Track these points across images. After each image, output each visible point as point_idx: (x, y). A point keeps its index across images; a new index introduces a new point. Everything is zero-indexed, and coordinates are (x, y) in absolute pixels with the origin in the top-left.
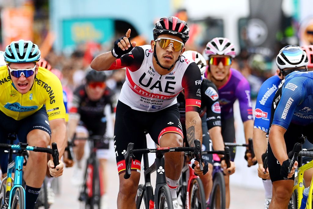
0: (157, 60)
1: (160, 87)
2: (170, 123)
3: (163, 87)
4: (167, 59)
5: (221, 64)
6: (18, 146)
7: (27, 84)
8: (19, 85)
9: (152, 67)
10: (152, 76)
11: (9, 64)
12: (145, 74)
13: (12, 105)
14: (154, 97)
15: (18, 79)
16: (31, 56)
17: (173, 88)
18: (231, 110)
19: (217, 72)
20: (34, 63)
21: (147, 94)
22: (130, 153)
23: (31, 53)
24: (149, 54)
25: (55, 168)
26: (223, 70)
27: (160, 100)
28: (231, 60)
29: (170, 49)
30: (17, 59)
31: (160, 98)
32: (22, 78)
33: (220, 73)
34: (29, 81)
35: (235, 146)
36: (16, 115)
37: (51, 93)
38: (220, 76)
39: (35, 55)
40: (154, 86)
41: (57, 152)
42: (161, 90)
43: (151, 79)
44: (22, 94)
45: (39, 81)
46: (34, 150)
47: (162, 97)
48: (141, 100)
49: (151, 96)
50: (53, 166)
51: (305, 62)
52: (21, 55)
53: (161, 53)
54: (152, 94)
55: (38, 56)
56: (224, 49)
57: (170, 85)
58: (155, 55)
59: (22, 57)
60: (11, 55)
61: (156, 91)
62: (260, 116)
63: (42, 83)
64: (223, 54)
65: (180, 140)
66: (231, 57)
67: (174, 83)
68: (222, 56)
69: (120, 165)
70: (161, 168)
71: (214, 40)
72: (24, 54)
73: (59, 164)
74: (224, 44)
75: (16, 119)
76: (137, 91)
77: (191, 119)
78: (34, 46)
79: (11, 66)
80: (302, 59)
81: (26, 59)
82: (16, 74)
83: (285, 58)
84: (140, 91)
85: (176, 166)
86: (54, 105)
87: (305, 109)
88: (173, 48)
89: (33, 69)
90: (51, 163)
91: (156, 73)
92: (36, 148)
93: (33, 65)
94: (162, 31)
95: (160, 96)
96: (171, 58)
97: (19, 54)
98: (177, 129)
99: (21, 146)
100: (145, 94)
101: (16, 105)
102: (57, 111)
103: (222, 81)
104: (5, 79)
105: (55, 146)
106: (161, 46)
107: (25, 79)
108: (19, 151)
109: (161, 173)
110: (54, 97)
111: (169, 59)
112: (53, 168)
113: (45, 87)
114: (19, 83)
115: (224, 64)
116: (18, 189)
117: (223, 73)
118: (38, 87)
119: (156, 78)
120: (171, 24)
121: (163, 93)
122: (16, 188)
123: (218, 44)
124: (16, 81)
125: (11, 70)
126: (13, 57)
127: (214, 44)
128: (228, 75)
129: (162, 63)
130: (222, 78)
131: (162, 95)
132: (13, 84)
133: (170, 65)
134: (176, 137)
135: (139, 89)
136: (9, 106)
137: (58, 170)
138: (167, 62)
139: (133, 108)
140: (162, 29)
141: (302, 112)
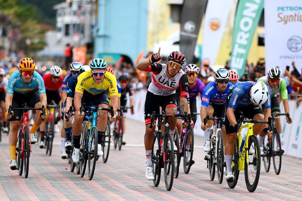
0: (168, 71)
1: (168, 84)
2: (171, 102)
3: (170, 84)
4: (172, 72)
5: (192, 76)
6: (94, 108)
7: (100, 79)
8: (97, 79)
9: (165, 74)
10: (165, 78)
11: (92, 69)
12: (161, 77)
13: (93, 89)
14: (165, 89)
15: (96, 77)
16: (103, 66)
17: (174, 85)
18: (195, 98)
19: (190, 80)
20: (104, 69)
21: (162, 87)
22: (153, 116)
23: (103, 64)
24: (164, 67)
25: (112, 118)
26: (193, 79)
27: (167, 91)
28: (197, 75)
29: (174, 68)
30: (96, 67)
31: (168, 89)
32: (98, 76)
33: (191, 80)
34: (101, 78)
35: (196, 114)
36: (94, 93)
37: (111, 83)
38: (191, 81)
39: (105, 66)
40: (165, 83)
41: (113, 110)
42: (168, 85)
43: (164, 79)
44: (98, 84)
45: (105, 77)
46: (102, 110)
47: (169, 89)
48: (159, 90)
49: (164, 88)
50: (111, 117)
51: (229, 77)
52: (98, 65)
53: (170, 69)
54: (164, 87)
55: (106, 66)
56: (194, 69)
57: (173, 84)
58: (167, 68)
59: (99, 66)
60: (93, 65)
61: (166, 86)
62: (205, 100)
63: (107, 79)
64: (193, 71)
65: (175, 110)
66: (197, 73)
67: (175, 83)
68: (193, 72)
69: (146, 121)
70: (167, 124)
71: (189, 65)
72: (100, 65)
73: (114, 116)
74: (194, 67)
75: (93, 95)
76: (157, 85)
77: (183, 101)
78: (104, 61)
79: (93, 70)
80: (227, 75)
81: (101, 67)
82: (96, 74)
83: (219, 74)
84: (159, 85)
85: (173, 123)
86: (113, 89)
87: (244, 99)
88: (176, 67)
89: (104, 72)
90: (110, 116)
91: (167, 77)
92: (103, 108)
93: (103, 70)
94: (172, 59)
95: (168, 88)
96: (175, 72)
97: (97, 65)
98: (174, 105)
99: (96, 107)
100: (161, 87)
101: (94, 89)
102: (114, 91)
103: (192, 84)
104: (89, 77)
105: (112, 108)
106: (171, 65)
107: (100, 77)
108: (95, 110)
109: (167, 126)
110: (112, 85)
111: (173, 72)
112: (111, 118)
113: (108, 80)
114: (97, 78)
115: (194, 76)
116: (94, 128)
117: (193, 80)
118: (105, 81)
119: (167, 79)
120: (177, 56)
121: (169, 87)
122: (93, 127)
123: (191, 67)
124: (95, 78)
125: (93, 72)
126: (94, 66)
127: (189, 67)
128: (195, 81)
129: (170, 73)
130: (192, 82)
131: (169, 88)
132: (93, 79)
133: (174, 75)
134: (173, 109)
135: (159, 84)
136: (91, 89)
137: (113, 119)
138: (172, 73)
139: (155, 94)
140: (172, 58)
141: (242, 101)
